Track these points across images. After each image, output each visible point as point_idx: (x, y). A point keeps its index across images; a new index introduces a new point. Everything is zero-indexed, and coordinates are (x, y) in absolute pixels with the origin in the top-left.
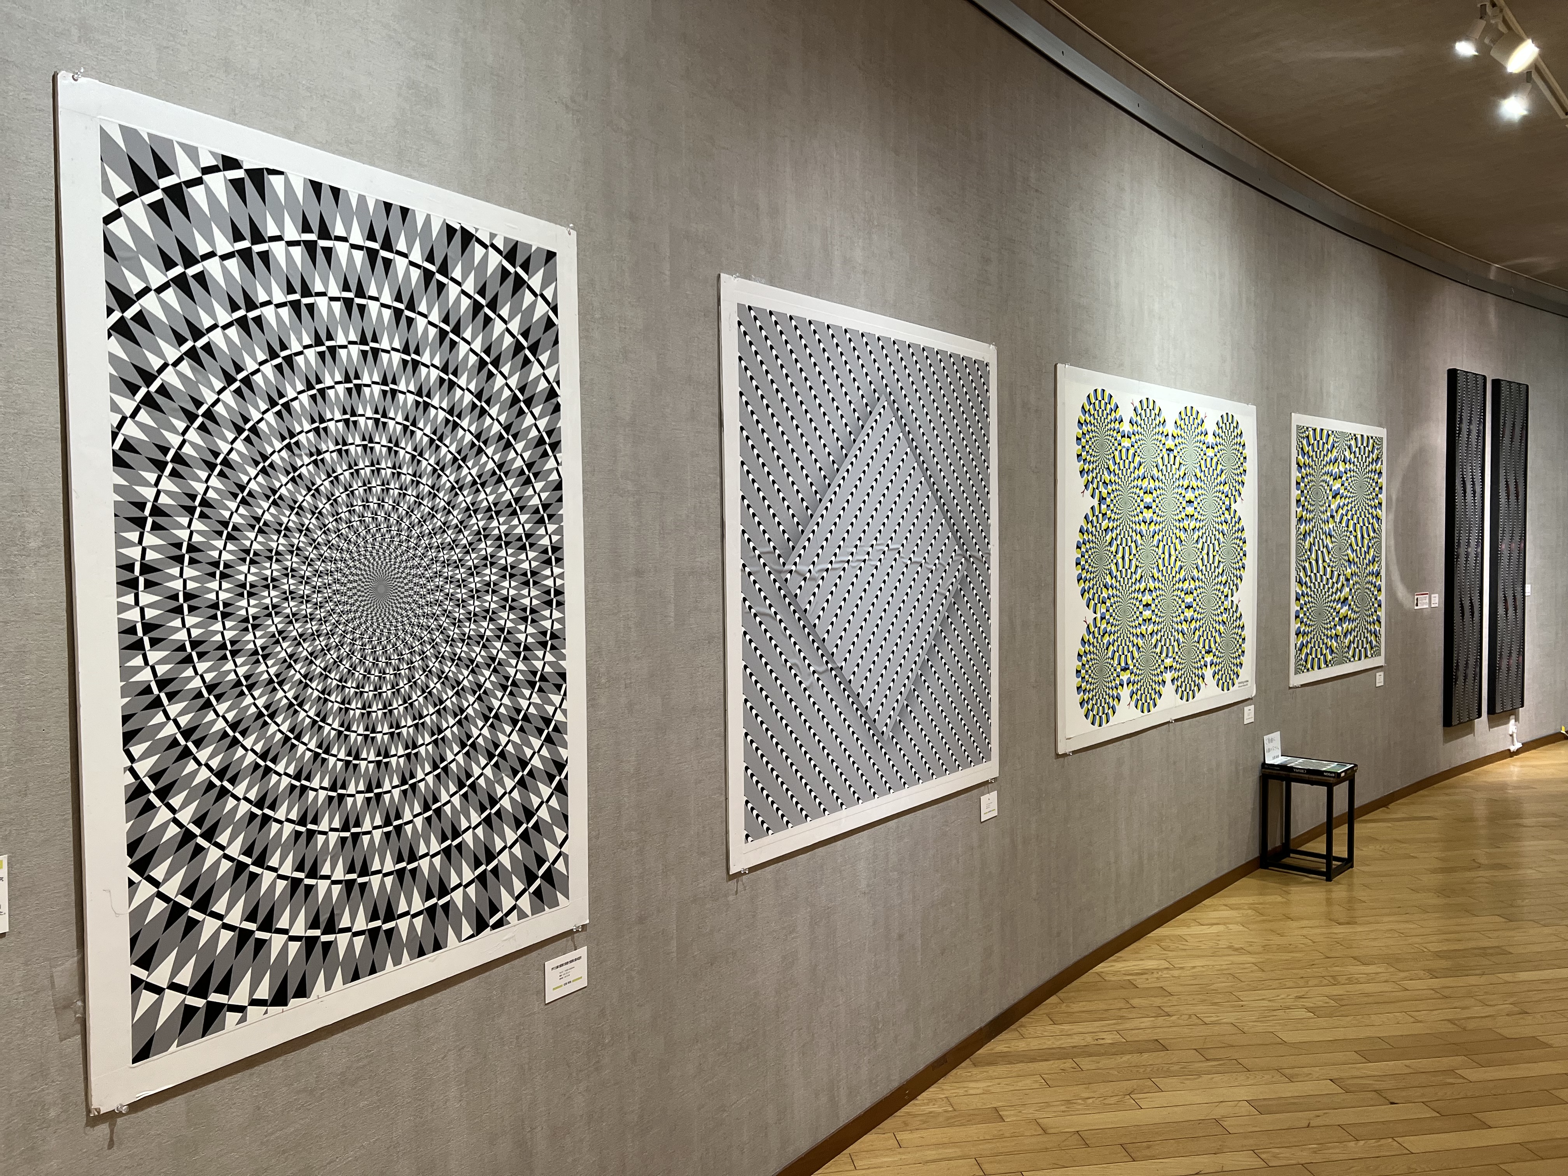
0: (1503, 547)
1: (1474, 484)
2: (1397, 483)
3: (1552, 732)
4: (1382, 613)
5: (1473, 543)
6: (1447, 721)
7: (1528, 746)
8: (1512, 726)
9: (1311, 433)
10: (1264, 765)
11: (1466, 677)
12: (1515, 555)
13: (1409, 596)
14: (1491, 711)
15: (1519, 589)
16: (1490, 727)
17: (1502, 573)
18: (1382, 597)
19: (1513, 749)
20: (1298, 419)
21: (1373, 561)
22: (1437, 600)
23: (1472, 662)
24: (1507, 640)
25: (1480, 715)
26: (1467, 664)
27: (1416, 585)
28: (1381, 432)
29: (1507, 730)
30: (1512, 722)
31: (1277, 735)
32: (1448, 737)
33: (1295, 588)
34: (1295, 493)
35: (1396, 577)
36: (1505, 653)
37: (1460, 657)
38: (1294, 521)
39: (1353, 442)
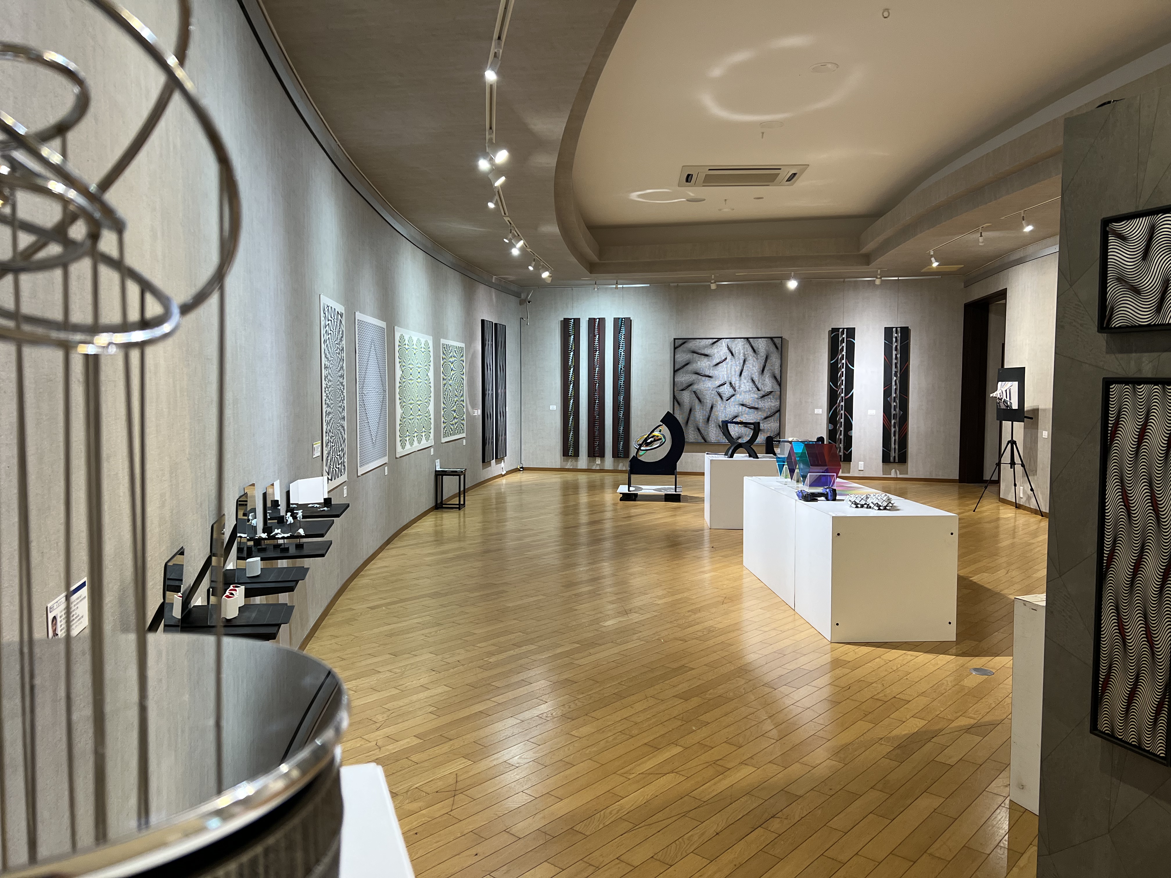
0: (499, 391)
1: (490, 366)
2: (468, 365)
3: (515, 468)
4: (465, 416)
5: (490, 389)
6: (483, 461)
7: (508, 473)
8: (502, 464)
9: (445, 346)
10: (436, 471)
11: (489, 443)
12: (503, 395)
13: (472, 410)
14: (496, 458)
15: (504, 408)
16: (496, 464)
17: (499, 402)
18: (464, 410)
19: (503, 473)
20: (443, 341)
21: (462, 396)
22: (480, 412)
23: (490, 437)
24: (501, 429)
25: (493, 459)
26: (489, 438)
27: (474, 407)
28: (463, 345)
29: (501, 466)
30: (503, 462)
31: (439, 460)
32: (484, 468)
33: (442, 405)
34: (442, 369)
35: (468, 402)
36: (500, 435)
37: (487, 435)
38: (442, 379)
39: (456, 349)
